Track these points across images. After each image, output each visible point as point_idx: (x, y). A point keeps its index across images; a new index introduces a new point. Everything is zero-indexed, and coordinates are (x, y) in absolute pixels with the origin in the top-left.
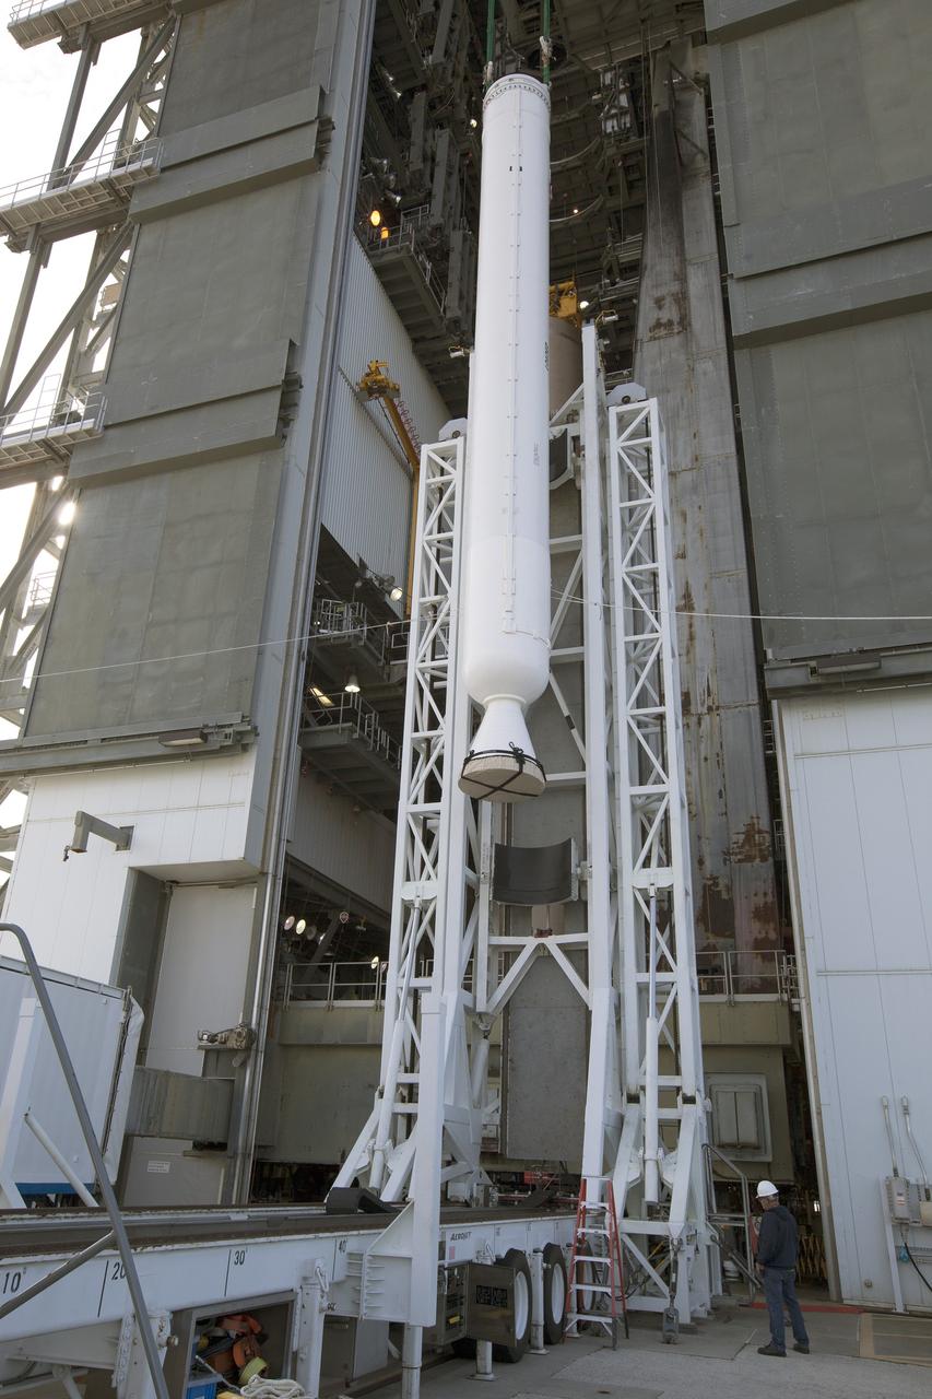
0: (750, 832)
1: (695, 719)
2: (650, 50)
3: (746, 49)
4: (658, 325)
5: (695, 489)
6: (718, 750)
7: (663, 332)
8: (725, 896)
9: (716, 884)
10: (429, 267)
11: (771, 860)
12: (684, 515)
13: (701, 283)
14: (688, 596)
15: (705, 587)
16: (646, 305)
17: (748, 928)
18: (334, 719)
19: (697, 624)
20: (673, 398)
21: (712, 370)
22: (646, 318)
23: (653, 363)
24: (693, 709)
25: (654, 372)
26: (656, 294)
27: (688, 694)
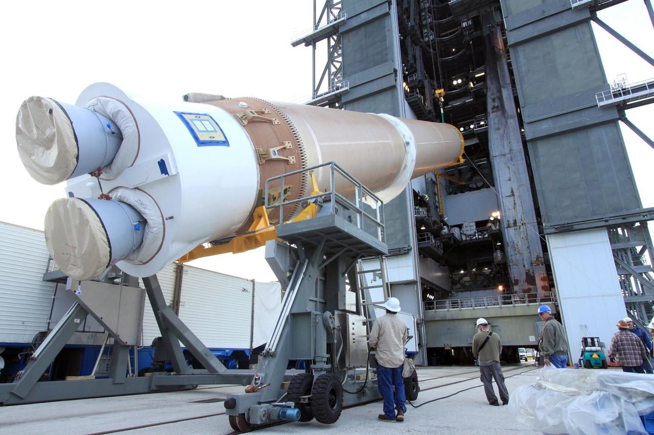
0: (537, 258)
1: (518, 227)
2: (481, 13)
3: (520, 49)
4: (494, 107)
5: (511, 159)
6: (526, 235)
7: (495, 110)
8: (532, 275)
9: (529, 272)
10: (422, 97)
11: (544, 265)
12: (509, 167)
13: (506, 93)
14: (512, 192)
15: (518, 189)
16: (489, 101)
17: (540, 283)
18: (424, 240)
19: (516, 200)
20: (501, 131)
21: (513, 122)
22: (490, 104)
23: (494, 120)
24: (518, 224)
25: (494, 123)
26: (492, 97)
27: (515, 220)
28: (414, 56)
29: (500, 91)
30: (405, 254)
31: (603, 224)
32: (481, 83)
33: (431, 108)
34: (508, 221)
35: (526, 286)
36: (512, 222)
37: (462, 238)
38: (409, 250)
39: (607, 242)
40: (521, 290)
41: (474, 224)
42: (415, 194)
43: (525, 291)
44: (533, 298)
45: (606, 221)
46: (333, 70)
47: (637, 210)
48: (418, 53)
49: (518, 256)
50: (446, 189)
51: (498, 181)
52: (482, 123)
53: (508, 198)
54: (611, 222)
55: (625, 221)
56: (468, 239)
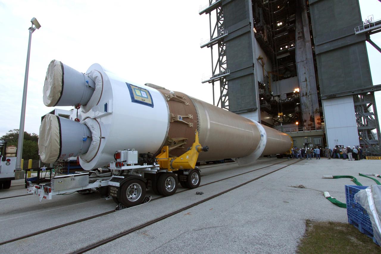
0: (316, 110)
3: (315, 6)
5: (306, 63)
6: (311, 99)
7: (300, 38)
8: (313, 117)
10: (263, 35)
11: (320, 113)
12: (305, 67)
13: (306, 30)
14: (306, 79)
15: (309, 78)
16: (297, 34)
17: (316, 121)
18: (263, 104)
19: (308, 83)
20: (302, 49)
21: (309, 44)
22: (297, 36)
23: (299, 44)
24: (308, 95)
25: (299, 45)
26: (298, 32)
27: (307, 93)
28: (259, 13)
29: (302, 28)
30: (254, 111)
31: (351, 94)
32: (293, 24)
33: (267, 40)
34: (303, 93)
35: (310, 123)
36: (305, 94)
37: (279, 102)
38: (257, 109)
39: (352, 102)
40: (307, 125)
41: (286, 95)
42: (259, 83)
43: (309, 125)
44: (313, 128)
45: (353, 92)
46: (219, 25)
47: (370, 86)
48: (261, 12)
49: (307, 109)
50: (273, 79)
51: (299, 74)
52: (292, 45)
53: (304, 82)
54: (355, 93)
55: (363, 92)
56: (282, 102)
